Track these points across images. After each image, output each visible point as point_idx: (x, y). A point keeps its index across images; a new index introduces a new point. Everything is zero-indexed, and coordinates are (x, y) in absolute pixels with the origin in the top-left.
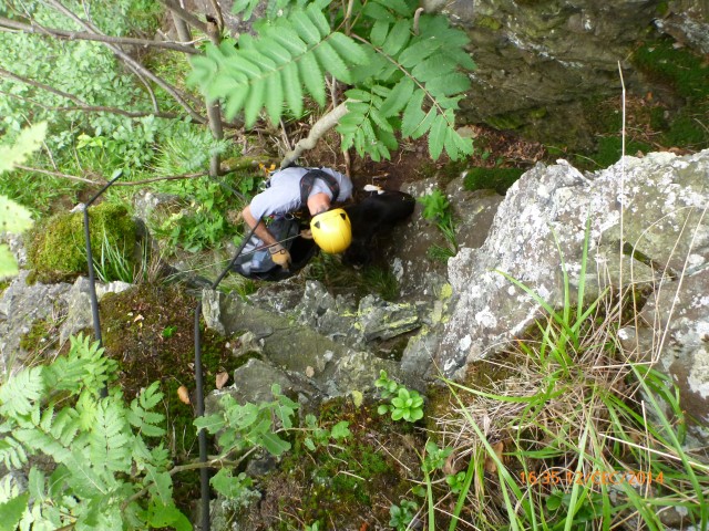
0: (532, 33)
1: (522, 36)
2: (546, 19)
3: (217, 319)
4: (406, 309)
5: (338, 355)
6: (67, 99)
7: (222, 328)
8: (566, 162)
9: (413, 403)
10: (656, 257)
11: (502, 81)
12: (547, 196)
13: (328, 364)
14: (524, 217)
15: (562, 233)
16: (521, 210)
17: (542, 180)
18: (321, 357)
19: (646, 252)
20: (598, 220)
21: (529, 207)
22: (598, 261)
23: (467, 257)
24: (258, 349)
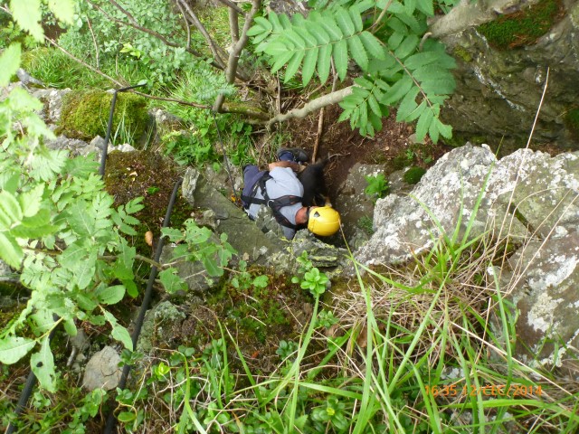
0: (493, 71)
1: (485, 72)
2: (508, 64)
3: (191, 193)
4: (330, 249)
5: (270, 253)
6: (125, 15)
7: (192, 200)
8: (489, 147)
9: (320, 280)
10: (532, 222)
11: (458, 104)
12: (467, 168)
13: (261, 256)
14: (444, 180)
15: (469, 190)
16: (444, 175)
17: (467, 156)
18: (258, 249)
19: (527, 216)
20: (499, 186)
21: (451, 173)
22: (490, 214)
23: (393, 201)
24: (213, 225)
